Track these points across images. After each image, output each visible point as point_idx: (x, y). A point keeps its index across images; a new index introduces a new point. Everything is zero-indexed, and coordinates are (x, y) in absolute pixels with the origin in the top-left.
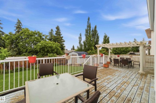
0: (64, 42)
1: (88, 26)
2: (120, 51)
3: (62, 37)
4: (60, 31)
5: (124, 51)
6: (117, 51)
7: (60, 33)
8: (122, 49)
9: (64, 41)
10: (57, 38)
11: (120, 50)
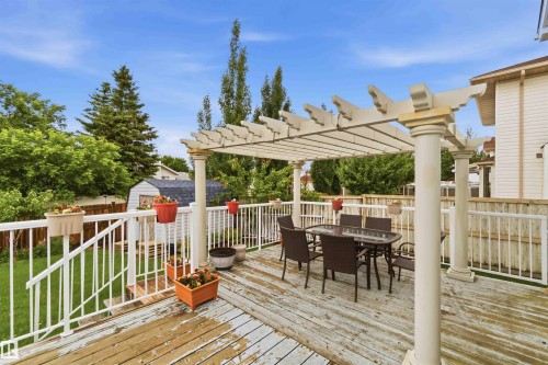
0: (155, 137)
1: (233, 65)
2: (369, 178)
3: (145, 117)
4: (136, 92)
5: (384, 177)
6: (358, 176)
7: (135, 98)
8: (376, 169)
9: (153, 136)
10: (117, 121)
11: (370, 172)
